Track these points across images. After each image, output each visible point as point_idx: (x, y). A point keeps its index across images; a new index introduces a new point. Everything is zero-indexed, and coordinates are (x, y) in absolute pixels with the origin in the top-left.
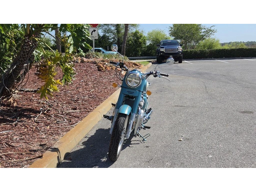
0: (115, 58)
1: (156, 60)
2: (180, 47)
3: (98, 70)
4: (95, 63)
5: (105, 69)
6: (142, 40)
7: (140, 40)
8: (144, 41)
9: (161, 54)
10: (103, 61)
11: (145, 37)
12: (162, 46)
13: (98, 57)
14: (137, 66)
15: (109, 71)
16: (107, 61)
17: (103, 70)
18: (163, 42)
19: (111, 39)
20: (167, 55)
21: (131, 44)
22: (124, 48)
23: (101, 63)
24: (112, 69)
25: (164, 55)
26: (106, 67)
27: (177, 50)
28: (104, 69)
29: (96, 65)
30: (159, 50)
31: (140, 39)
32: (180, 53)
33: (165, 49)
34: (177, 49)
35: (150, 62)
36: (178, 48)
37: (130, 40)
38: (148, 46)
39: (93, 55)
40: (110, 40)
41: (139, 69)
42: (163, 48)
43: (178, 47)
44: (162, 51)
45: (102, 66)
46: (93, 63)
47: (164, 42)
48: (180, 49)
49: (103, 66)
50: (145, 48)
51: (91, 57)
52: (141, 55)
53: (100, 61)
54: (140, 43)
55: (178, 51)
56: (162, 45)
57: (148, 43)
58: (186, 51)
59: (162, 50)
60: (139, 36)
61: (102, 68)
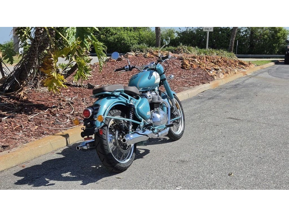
0: (217, 54)
1: (284, 59)
3: (181, 68)
4: (181, 59)
5: (191, 66)
6: (281, 34)
7: (279, 34)
8: (283, 35)
10: (194, 57)
13: (190, 52)
14: (244, 65)
15: (194, 69)
17: (186, 67)
19: (243, 32)
21: (266, 39)
22: (232, 43)
24: (199, 67)
26: (192, 64)
28: (188, 67)
29: (181, 62)
31: (279, 32)
35: (272, 61)
37: (265, 34)
39: (184, 50)
40: (241, 34)
41: (244, 69)
45: (187, 63)
49: (189, 63)
51: (181, 52)
52: (279, 53)
53: (190, 57)
54: (279, 38)
60: (278, 30)
61: (187, 65)
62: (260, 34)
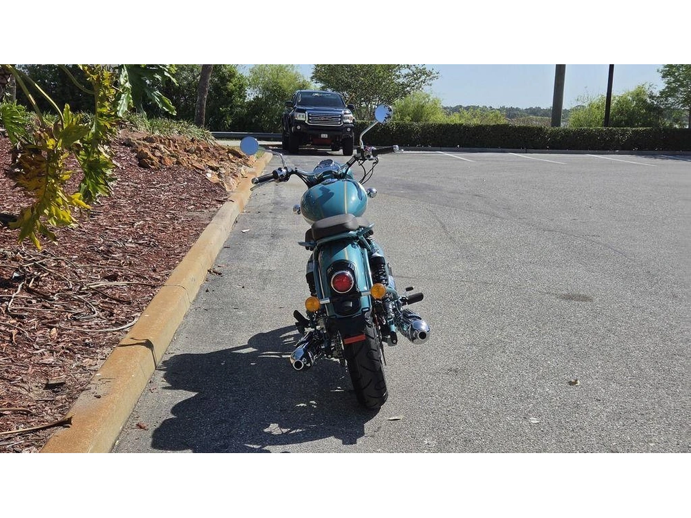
2: (348, 112)
3: (140, 165)
4: (128, 144)
5: (160, 162)
6: (234, 86)
7: (230, 86)
8: (240, 88)
9: (299, 127)
10: (150, 140)
11: (242, 77)
12: (300, 107)
14: (240, 157)
15: (170, 168)
16: (161, 141)
17: (152, 164)
18: (304, 96)
20: (314, 132)
22: (202, 105)
23: (146, 146)
24: (178, 163)
25: (305, 131)
26: (161, 158)
27: (341, 121)
28: (155, 164)
29: (133, 151)
30: (293, 116)
31: (231, 82)
32: (349, 130)
33: (309, 116)
34: (342, 117)
36: (345, 114)
38: (250, 103)
41: (248, 165)
42: (303, 111)
43: (343, 112)
44: (299, 119)
45: (150, 154)
46: (124, 144)
47: (306, 96)
48: (348, 118)
49: (154, 155)
50: (241, 107)
53: (140, 139)
54: (230, 94)
55: (344, 123)
56: (299, 104)
57: (251, 95)
58: (361, 125)
59: (300, 117)
60: (226, 75)
61: (150, 159)
62: (189, 84)
